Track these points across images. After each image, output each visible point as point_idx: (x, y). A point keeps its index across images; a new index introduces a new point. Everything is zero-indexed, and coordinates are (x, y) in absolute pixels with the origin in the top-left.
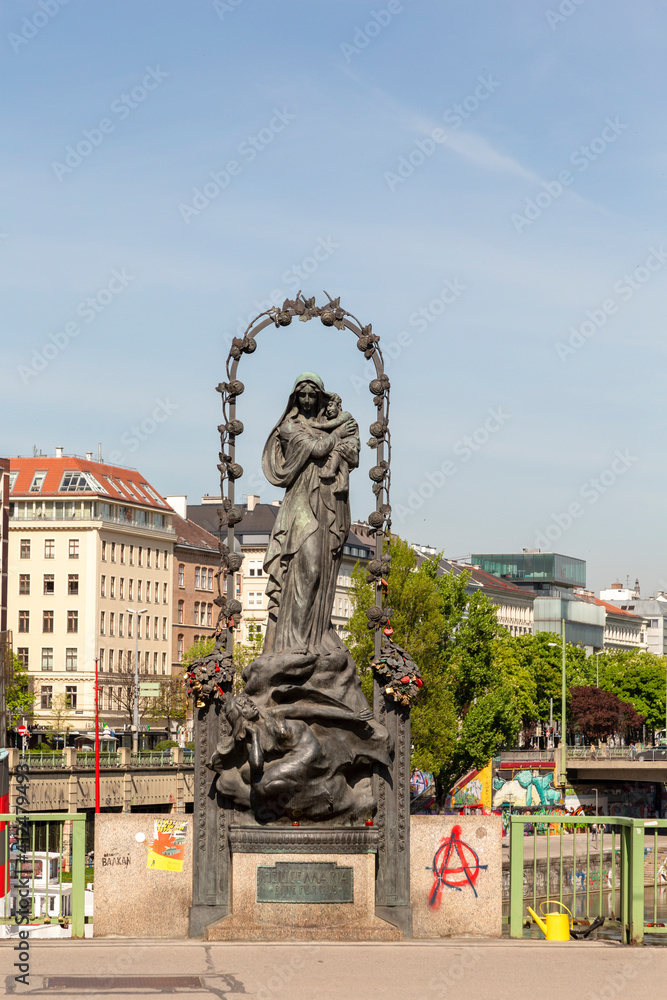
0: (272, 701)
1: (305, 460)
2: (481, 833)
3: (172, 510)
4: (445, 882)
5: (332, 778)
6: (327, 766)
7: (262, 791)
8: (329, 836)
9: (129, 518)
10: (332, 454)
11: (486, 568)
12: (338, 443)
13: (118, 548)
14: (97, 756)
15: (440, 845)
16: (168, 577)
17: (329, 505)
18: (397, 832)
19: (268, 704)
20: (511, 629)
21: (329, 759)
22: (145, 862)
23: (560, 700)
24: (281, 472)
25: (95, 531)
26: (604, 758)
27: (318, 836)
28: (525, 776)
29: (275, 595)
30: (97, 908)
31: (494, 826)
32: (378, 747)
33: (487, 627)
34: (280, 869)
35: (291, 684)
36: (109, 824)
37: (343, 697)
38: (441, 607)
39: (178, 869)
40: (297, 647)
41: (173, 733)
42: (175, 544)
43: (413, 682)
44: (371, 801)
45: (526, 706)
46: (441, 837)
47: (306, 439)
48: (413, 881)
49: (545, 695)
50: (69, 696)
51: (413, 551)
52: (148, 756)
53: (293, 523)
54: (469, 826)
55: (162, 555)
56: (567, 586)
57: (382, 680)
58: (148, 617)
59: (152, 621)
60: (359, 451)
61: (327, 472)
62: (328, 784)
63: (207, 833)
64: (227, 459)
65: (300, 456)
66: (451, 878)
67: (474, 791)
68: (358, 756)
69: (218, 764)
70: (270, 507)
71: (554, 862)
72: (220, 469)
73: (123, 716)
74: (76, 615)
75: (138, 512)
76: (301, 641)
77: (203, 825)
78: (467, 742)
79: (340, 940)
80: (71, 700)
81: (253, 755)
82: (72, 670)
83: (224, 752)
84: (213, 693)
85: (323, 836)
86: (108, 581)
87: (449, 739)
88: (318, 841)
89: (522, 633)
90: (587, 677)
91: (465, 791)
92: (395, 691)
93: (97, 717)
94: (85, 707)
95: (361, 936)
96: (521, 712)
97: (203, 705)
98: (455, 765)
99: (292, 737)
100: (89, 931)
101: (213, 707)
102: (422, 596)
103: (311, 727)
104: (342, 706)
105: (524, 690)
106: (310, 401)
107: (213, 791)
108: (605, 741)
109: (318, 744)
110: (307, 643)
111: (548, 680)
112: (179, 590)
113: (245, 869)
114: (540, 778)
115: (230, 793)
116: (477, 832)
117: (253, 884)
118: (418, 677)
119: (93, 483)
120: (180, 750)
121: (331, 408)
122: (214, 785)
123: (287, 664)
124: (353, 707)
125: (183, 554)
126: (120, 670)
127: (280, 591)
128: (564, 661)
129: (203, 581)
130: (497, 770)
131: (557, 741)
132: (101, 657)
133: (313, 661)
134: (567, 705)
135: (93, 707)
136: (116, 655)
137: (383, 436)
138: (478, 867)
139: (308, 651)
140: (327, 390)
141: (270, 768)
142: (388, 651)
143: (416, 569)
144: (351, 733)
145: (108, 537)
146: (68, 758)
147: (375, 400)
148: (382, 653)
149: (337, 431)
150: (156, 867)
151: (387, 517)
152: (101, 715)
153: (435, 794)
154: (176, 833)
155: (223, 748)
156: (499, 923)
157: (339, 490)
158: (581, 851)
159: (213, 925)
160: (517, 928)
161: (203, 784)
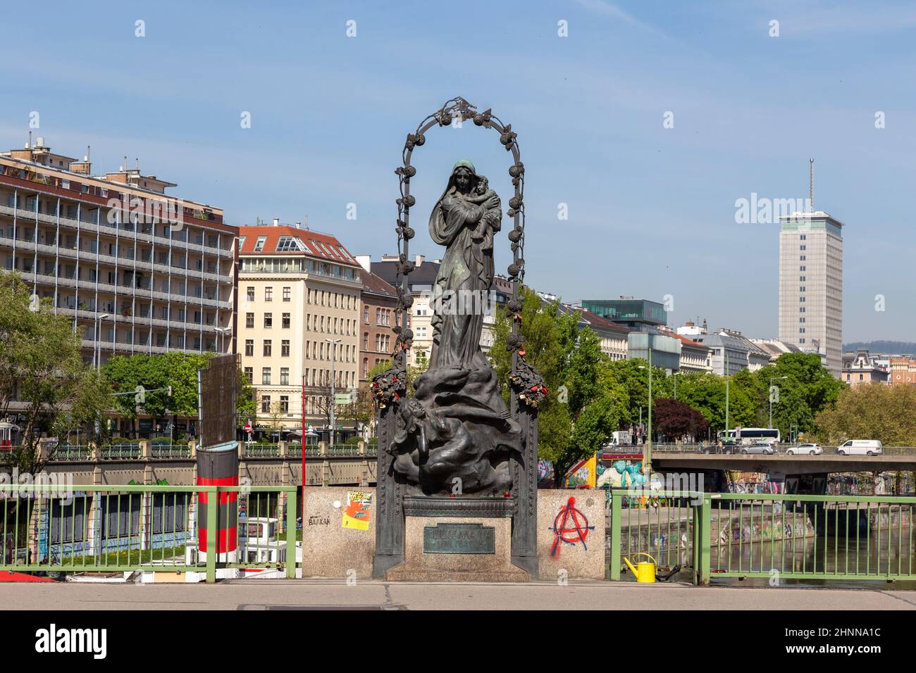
0: (435, 404)
1: (460, 225)
2: (590, 503)
3: (360, 266)
4: (563, 539)
5: (480, 461)
6: (476, 452)
7: (428, 471)
8: (477, 504)
9: (328, 272)
10: (481, 221)
11: (593, 310)
12: (485, 213)
13: (319, 293)
14: (303, 448)
15: (559, 512)
16: (357, 316)
17: (478, 259)
18: (528, 502)
19: (432, 407)
20: (611, 355)
21: (477, 447)
22: (340, 523)
23: (646, 408)
24: (443, 234)
25: (302, 281)
26: (679, 452)
27: (469, 504)
28: (621, 464)
29: (438, 325)
30: (305, 556)
31: (599, 499)
32: (514, 438)
33: (594, 355)
34: (441, 528)
35: (449, 391)
36: (314, 494)
37: (488, 401)
38: (559, 339)
39: (365, 527)
40: (454, 364)
41: (360, 431)
42: (362, 291)
43: (540, 391)
44: (508, 478)
45: (621, 413)
46: (560, 505)
47: (461, 210)
48: (539, 538)
49: (636, 405)
50: (282, 404)
51: (539, 298)
52: (341, 448)
53: (452, 273)
54: (581, 499)
55: (352, 299)
56: (653, 324)
57: (518, 389)
58: (342, 345)
59: (344, 348)
60: (501, 219)
61: (477, 234)
62: (477, 466)
63: (387, 501)
64: (403, 224)
65: (457, 222)
66: (567, 536)
67: (582, 475)
68: (499, 445)
69: (395, 450)
70: (433, 264)
71: (644, 529)
72: (398, 232)
73: (322, 418)
74: (288, 343)
75: (334, 267)
76: (457, 359)
77: (384, 496)
78: (578, 439)
79: (485, 581)
80: (284, 406)
81: (421, 444)
82: (285, 383)
83: (399, 441)
84: (392, 398)
85: (473, 504)
86: (312, 318)
87: (564, 437)
88: (469, 508)
89: (619, 359)
90: (667, 391)
91: (576, 475)
92: (527, 397)
93: (304, 418)
94: (294, 412)
95: (500, 578)
96: (618, 418)
97: (384, 406)
98: (569, 456)
99: (450, 431)
100: (299, 573)
101: (391, 408)
102: (545, 330)
103: (465, 423)
104: (487, 408)
105: (620, 401)
106: (465, 181)
107: (392, 471)
108: (680, 439)
109: (470, 436)
110: (462, 361)
111: (638, 394)
112: (364, 325)
113: (415, 528)
114: (631, 466)
115: (404, 472)
116: (587, 502)
117: (420, 540)
118: (543, 387)
119: (301, 245)
120: (365, 444)
121: (481, 187)
122: (392, 466)
123: (446, 377)
124: (495, 409)
125: (367, 299)
126: (321, 385)
127: (442, 323)
128: (650, 379)
129: (382, 319)
130: (600, 460)
131: (644, 439)
132: (307, 374)
133: (466, 375)
134: (653, 412)
135: (301, 412)
136: (317, 373)
137: (519, 208)
138: (587, 528)
139: (462, 367)
140: (478, 173)
141: (434, 454)
142: (522, 367)
143: (541, 311)
144: (493, 428)
145: (312, 285)
146: (282, 449)
147: (513, 181)
148: (517, 369)
149: (485, 204)
150: (349, 526)
151: (522, 268)
152: (307, 418)
153: (554, 477)
154: (364, 502)
155: (399, 438)
156: (603, 569)
157: (486, 248)
158: (664, 520)
159: (391, 569)
160: (616, 574)
161: (384, 465)
